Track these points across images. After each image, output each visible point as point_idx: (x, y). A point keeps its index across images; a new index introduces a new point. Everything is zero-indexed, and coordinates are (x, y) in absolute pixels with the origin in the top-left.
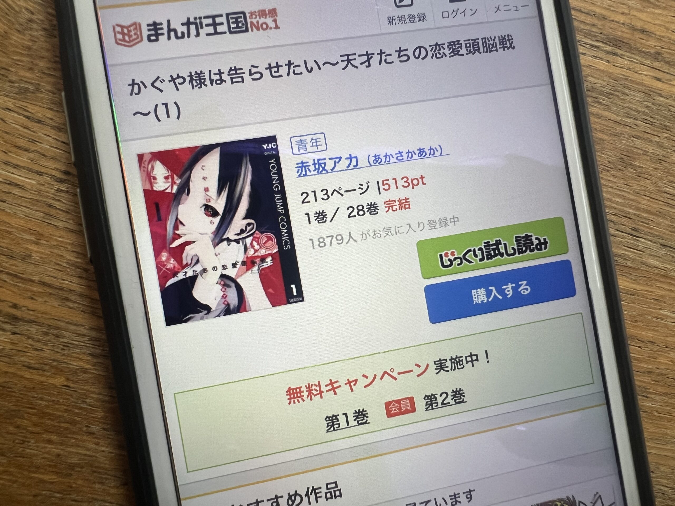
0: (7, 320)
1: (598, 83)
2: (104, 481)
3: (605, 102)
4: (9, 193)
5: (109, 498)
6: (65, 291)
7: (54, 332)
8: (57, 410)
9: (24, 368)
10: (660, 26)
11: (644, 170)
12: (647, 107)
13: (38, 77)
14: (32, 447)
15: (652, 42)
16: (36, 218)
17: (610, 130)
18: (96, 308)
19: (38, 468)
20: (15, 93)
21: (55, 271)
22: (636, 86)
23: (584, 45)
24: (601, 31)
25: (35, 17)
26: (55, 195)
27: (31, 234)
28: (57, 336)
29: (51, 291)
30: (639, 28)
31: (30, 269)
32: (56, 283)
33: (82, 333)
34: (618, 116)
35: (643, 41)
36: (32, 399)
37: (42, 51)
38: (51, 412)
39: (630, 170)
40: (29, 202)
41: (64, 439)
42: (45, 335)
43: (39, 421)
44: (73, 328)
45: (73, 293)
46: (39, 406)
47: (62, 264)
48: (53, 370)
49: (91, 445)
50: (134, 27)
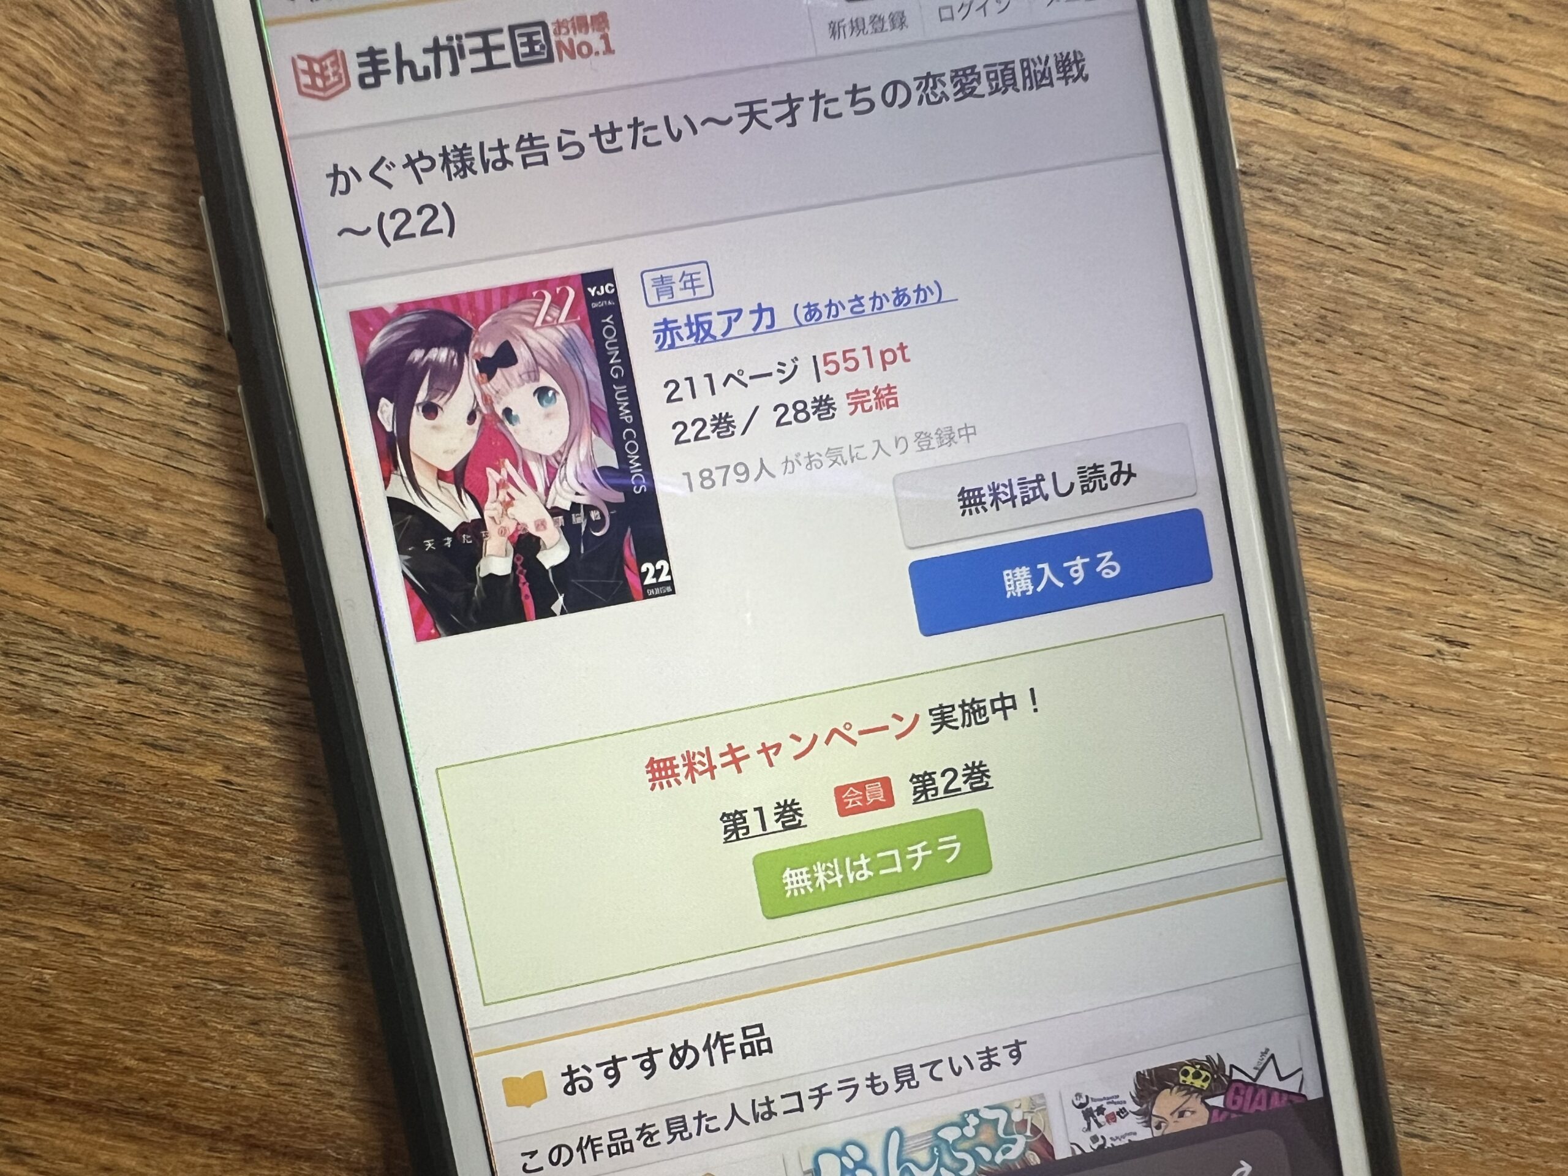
0: (108, 656)
1: (1274, 159)
2: (304, 960)
3: (1288, 199)
4: (100, 410)
5: (314, 993)
6: (215, 599)
7: (198, 678)
8: (210, 826)
9: (143, 748)
10: (1410, 30)
11: (1370, 341)
12: (1379, 206)
13: (142, 177)
14: (164, 897)
15: (1391, 68)
16: (152, 457)
17: (1297, 257)
18: (275, 632)
19: (180, 935)
20: (101, 212)
21: (194, 562)
22: (1356, 163)
23: (1245, 77)
24: (1282, 47)
25: (129, 55)
26: (185, 412)
27: (146, 489)
28: (204, 687)
29: (189, 600)
30: (1363, 36)
31: (147, 556)
32: (197, 584)
33: (251, 680)
34: (1314, 226)
35: (1372, 65)
36: (162, 806)
37: (147, 124)
38: (199, 830)
39: (1341, 340)
40: (138, 427)
41: (227, 882)
42: (182, 684)
43: (177, 847)
44: (232, 669)
45: (230, 602)
46: (177, 819)
47: (208, 548)
48: (199, 750)
49: (277, 893)
50: (332, 59)
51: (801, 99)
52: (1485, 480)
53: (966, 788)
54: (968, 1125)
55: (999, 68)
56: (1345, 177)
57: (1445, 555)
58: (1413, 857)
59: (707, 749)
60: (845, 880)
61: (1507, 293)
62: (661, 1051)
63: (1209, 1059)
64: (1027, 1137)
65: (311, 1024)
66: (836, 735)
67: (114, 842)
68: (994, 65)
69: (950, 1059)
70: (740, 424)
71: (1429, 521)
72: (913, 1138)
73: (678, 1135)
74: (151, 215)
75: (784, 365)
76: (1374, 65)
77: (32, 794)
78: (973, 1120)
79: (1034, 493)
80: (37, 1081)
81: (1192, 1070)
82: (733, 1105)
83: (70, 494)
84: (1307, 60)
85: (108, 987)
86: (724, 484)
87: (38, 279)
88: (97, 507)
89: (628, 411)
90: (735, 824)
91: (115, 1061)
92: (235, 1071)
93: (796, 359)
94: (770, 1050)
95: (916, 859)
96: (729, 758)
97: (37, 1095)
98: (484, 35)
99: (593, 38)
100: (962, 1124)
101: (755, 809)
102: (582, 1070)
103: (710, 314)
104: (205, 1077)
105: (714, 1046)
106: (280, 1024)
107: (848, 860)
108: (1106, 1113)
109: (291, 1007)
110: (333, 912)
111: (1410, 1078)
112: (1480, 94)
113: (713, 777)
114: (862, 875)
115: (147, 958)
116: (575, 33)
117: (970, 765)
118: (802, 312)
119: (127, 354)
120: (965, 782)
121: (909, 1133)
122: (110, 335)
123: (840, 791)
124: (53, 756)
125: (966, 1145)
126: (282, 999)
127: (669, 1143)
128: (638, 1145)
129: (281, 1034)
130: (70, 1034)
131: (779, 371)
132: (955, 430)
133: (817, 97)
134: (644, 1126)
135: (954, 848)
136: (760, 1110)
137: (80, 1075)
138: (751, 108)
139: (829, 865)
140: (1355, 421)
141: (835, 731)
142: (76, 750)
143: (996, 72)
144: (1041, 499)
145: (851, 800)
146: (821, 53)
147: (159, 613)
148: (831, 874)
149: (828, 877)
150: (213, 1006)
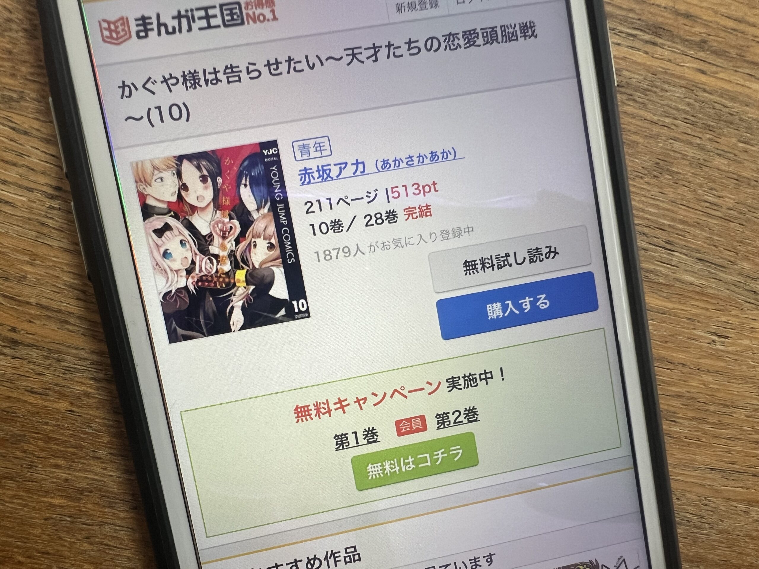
0: (6, 344)
1: (633, 78)
2: (113, 505)
3: (640, 100)
5: (119, 522)
6: (64, 314)
7: (56, 356)
8: (63, 435)
9: (26, 393)
10: (707, 9)
11: (682, 176)
12: (689, 104)
13: (20, 83)
14: (38, 472)
15: (697, 29)
16: (30, 237)
17: (645, 132)
18: (97, 331)
19: (47, 492)
21: (53, 294)
22: (677, 81)
23: (619, 33)
24: (640, 17)
25: (14, 16)
26: (46, 212)
27: (25, 254)
28: (58, 360)
29: (50, 314)
30: (683, 12)
31: (27, 291)
32: (54, 305)
33: (84, 357)
34: (654, 115)
36: (36, 424)
37: (24, 54)
38: (56, 436)
39: (667, 176)
40: (21, 220)
41: (72, 464)
42: (46, 359)
43: (45, 446)
44: (74, 351)
45: (72, 315)
46: (45, 430)
47: (59, 286)
48: (56, 394)
49: (99, 470)
50: (121, 22)
51: (381, 47)
52: (740, 250)
53: (466, 421)
55: (489, 30)
56: (671, 88)
57: (718, 290)
59: (327, 401)
60: (400, 469)
61: (754, 151)
62: (301, 561)
63: (591, 562)
65: (118, 538)
66: (396, 393)
67: (12, 443)
68: (486, 28)
69: (455, 563)
70: (346, 224)
71: (711, 273)
74: (27, 104)
75: (370, 193)
76: (687, 28)
79: (504, 263)
81: (582, 568)
84: (653, 24)
85: (9, 520)
86: (337, 258)
89: (285, 218)
90: (342, 441)
91: (13, 558)
93: (377, 190)
94: (359, 560)
95: (438, 458)
96: (338, 405)
98: (206, 9)
99: (266, 11)
101: (353, 433)
103: (329, 165)
105: (330, 558)
106: (102, 538)
107: (402, 459)
109: (107, 529)
110: (130, 480)
111: (692, 561)
112: (744, 44)
113: (330, 416)
114: (409, 467)
115: (30, 504)
116: (256, 9)
118: (380, 164)
119: (15, 180)
120: (465, 418)
123: (398, 423)
126: (101, 525)
129: (101, 543)
131: (367, 196)
132: (462, 229)
133: (389, 46)
135: (459, 453)
138: (353, 52)
139: (392, 462)
140: (673, 220)
141: (396, 390)
143: (487, 32)
144: (508, 266)
145: (404, 428)
146: (392, 21)
147: (33, 320)
148: (393, 467)
149: (392, 468)
150: (65, 529)
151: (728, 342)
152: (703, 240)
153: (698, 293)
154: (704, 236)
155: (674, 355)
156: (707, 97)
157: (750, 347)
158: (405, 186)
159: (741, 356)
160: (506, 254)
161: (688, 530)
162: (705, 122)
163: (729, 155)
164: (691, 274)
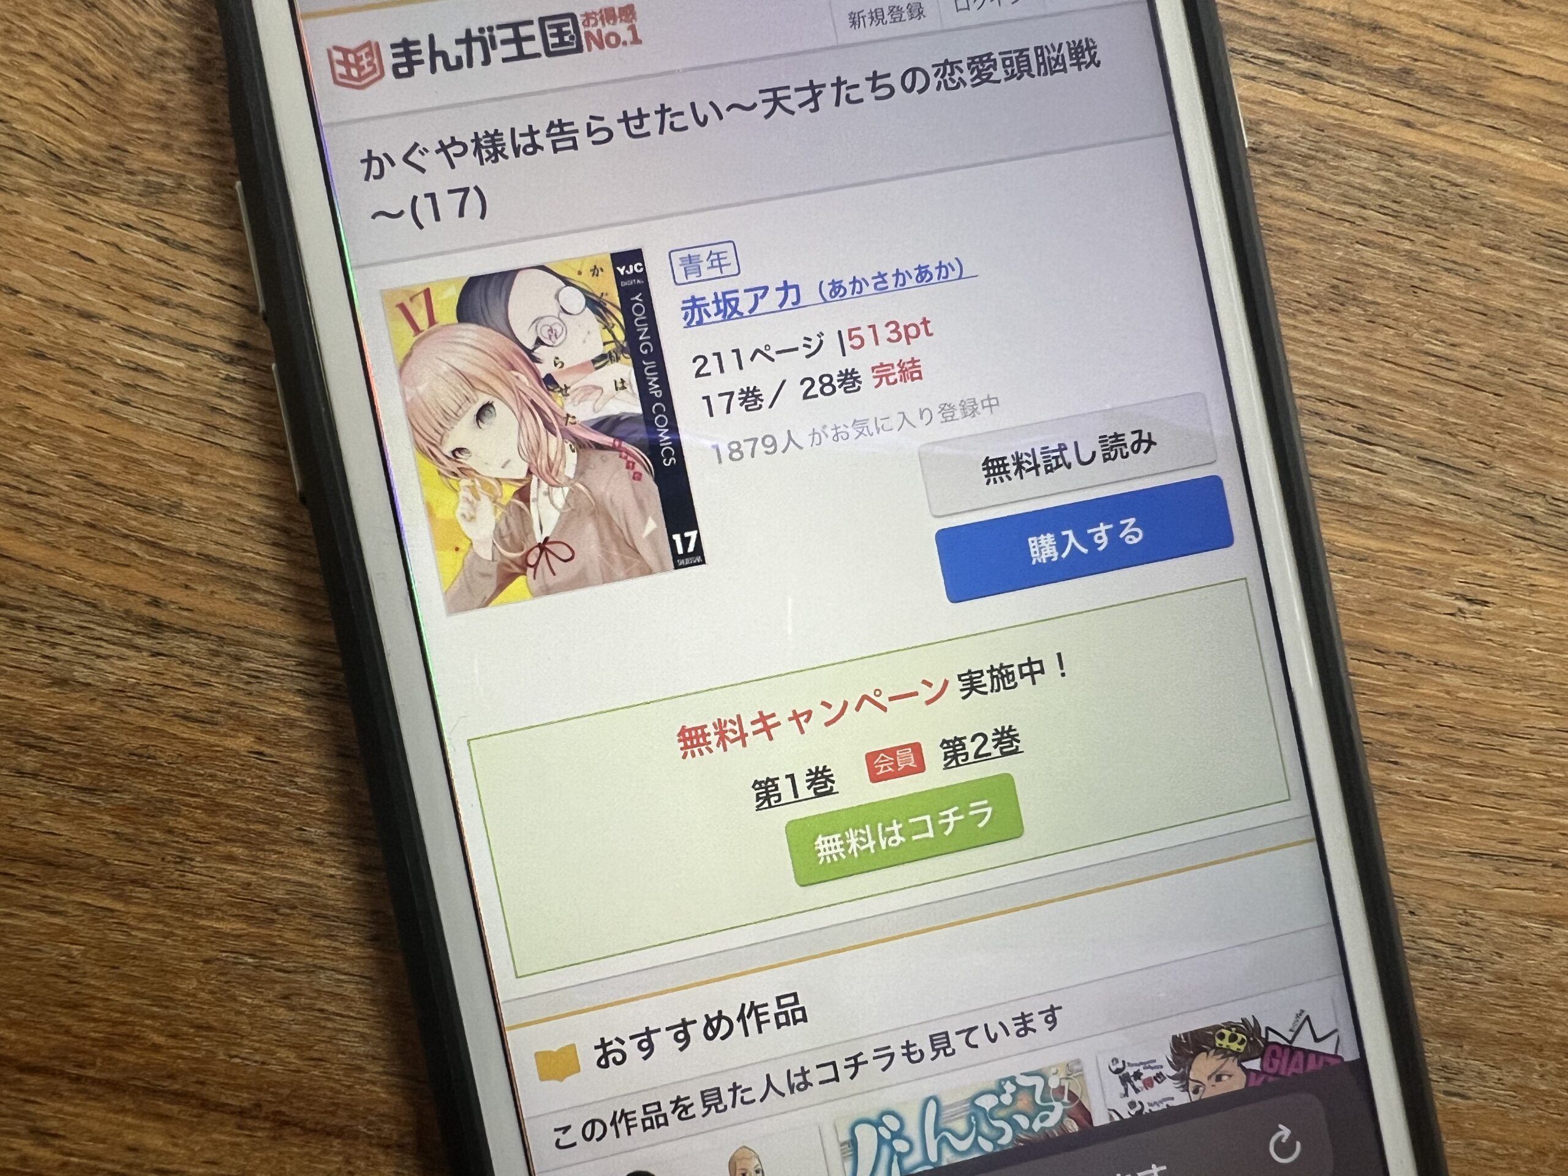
0: (140, 629)
1: (1282, 136)
2: (336, 932)
3: (1297, 175)
4: (135, 386)
5: (345, 965)
6: (250, 571)
7: (232, 650)
10: (1410, 14)
11: (1381, 309)
12: (1386, 181)
13: (180, 161)
14: (196, 870)
15: (1392, 49)
16: (188, 435)
17: (1308, 231)
19: (210, 909)
20: (140, 195)
21: (227, 534)
22: (1362, 140)
23: (1253, 61)
24: (1287, 31)
25: (170, 45)
26: (220, 388)
27: (180, 464)
29: (223, 573)
30: (1366, 21)
31: (180, 530)
32: (232, 557)
33: (284, 651)
34: (1325, 201)
35: (1374, 47)
36: (194, 778)
37: (186, 110)
38: (230, 802)
39: (1353, 309)
40: (173, 402)
41: (259, 853)
42: (215, 656)
43: (210, 820)
44: (266, 641)
45: (264, 574)
46: (209, 791)
47: (242, 520)
48: (232, 722)
49: (308, 865)
50: (367, 50)
51: (824, 86)
52: (1499, 442)
53: (996, 752)
54: (1005, 1092)
55: (1014, 55)
56: (1352, 153)
57: (1463, 516)
58: (1441, 813)
59: (739, 717)
60: (877, 845)
61: (1512, 262)
62: (695, 1021)
63: (1244, 1021)
64: (1064, 1104)
65: (343, 998)
66: (866, 702)
67: (145, 815)
68: (1010, 52)
69: (986, 1026)
70: (767, 397)
71: (1446, 483)
72: (951, 1106)
73: (713, 1108)
74: (190, 197)
75: (810, 340)
77: (64, 768)
78: (1010, 1088)
80: (65, 1059)
81: (1227, 1033)
82: (768, 1076)
83: (105, 468)
85: (137, 963)
86: (752, 455)
87: (77, 259)
88: (132, 481)
90: (767, 792)
91: (143, 1038)
92: (264, 1046)
93: (823, 334)
94: (805, 1020)
95: (948, 824)
96: (760, 726)
97: (62, 1074)
98: (515, 26)
99: (621, 29)
100: (999, 1092)
101: (787, 776)
102: (615, 1042)
103: (736, 291)
104: (233, 1053)
105: (749, 1016)
106: (311, 998)
107: (880, 825)
108: (1143, 1077)
109: (323, 980)
111: (1446, 1035)
113: (744, 745)
114: (894, 841)
115: (177, 932)
116: (603, 24)
117: (1000, 730)
118: (827, 288)
119: (163, 331)
120: (995, 747)
121: (945, 1102)
122: (147, 314)
123: (871, 757)
124: (87, 729)
125: (1003, 1113)
126: (313, 972)
127: (704, 1116)
128: (673, 1118)
129: (311, 1008)
130: (97, 1010)
131: (805, 345)
132: (978, 401)
133: (839, 83)
134: (679, 1099)
135: (985, 814)
136: (796, 1081)
137: (107, 1052)
138: (775, 95)
139: (862, 831)
140: (1370, 387)
141: (865, 697)
142: (106, 723)
143: (1011, 58)
144: (1064, 468)
145: (882, 766)
146: (840, 42)
147: (192, 585)
148: (864, 840)
149: (861, 843)
150: (243, 980)
151: (1488, 613)
152: (1431, 424)
153: (1425, 521)
154: (1428, 415)
155: (1386, 636)
156: (1419, 168)
157: (1530, 620)
158: (873, 327)
159: (1516, 638)
160: (1059, 445)
161: (1435, 973)
162: (1419, 212)
163: (1465, 269)
164: (1411, 485)
